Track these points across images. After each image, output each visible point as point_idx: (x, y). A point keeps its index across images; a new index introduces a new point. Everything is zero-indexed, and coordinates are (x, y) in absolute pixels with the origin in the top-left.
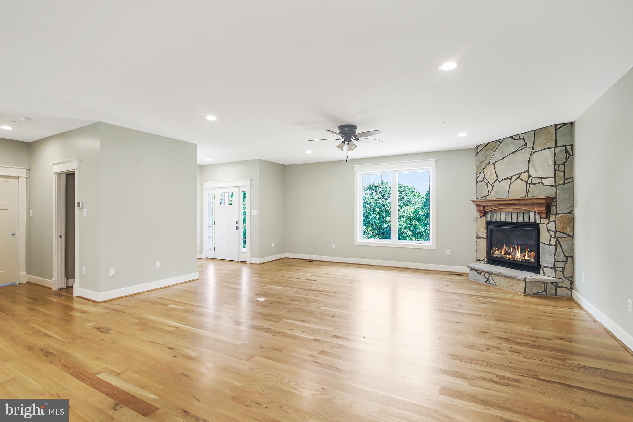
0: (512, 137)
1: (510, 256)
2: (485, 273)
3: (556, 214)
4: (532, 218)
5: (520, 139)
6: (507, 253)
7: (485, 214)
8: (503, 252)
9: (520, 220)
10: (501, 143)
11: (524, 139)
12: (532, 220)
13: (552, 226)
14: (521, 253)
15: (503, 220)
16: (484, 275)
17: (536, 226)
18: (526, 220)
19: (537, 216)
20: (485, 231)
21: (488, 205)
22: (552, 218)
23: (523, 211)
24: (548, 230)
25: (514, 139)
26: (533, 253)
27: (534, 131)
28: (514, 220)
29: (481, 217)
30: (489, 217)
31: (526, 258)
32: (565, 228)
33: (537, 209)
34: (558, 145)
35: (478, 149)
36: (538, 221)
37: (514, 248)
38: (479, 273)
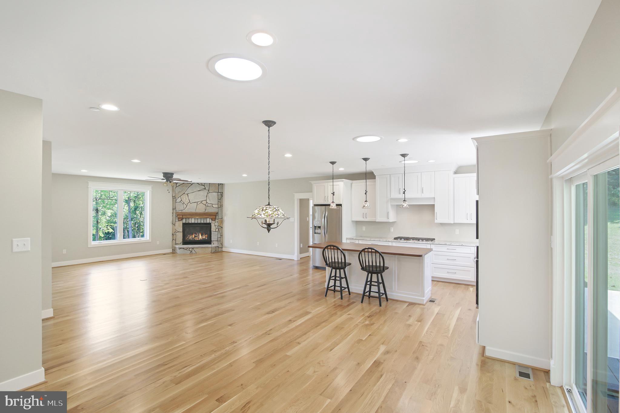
0: (198, 183)
1: (197, 238)
2: (190, 248)
3: (218, 219)
4: (208, 221)
5: (202, 185)
6: (195, 237)
7: (182, 219)
8: (193, 236)
9: (202, 222)
10: (192, 185)
11: (204, 186)
12: (208, 222)
13: (217, 224)
14: (202, 236)
15: (193, 222)
16: (189, 250)
17: (210, 224)
18: (205, 222)
19: (210, 220)
20: (182, 228)
21: (185, 215)
22: (217, 221)
23: (204, 218)
24: (215, 226)
25: (199, 185)
26: (206, 235)
27: (210, 184)
28: (199, 222)
29: (179, 221)
30: (184, 221)
31: (204, 238)
32: (220, 224)
33: (212, 217)
34: (219, 192)
35: (177, 184)
36: (211, 222)
37: (198, 234)
38: (186, 250)
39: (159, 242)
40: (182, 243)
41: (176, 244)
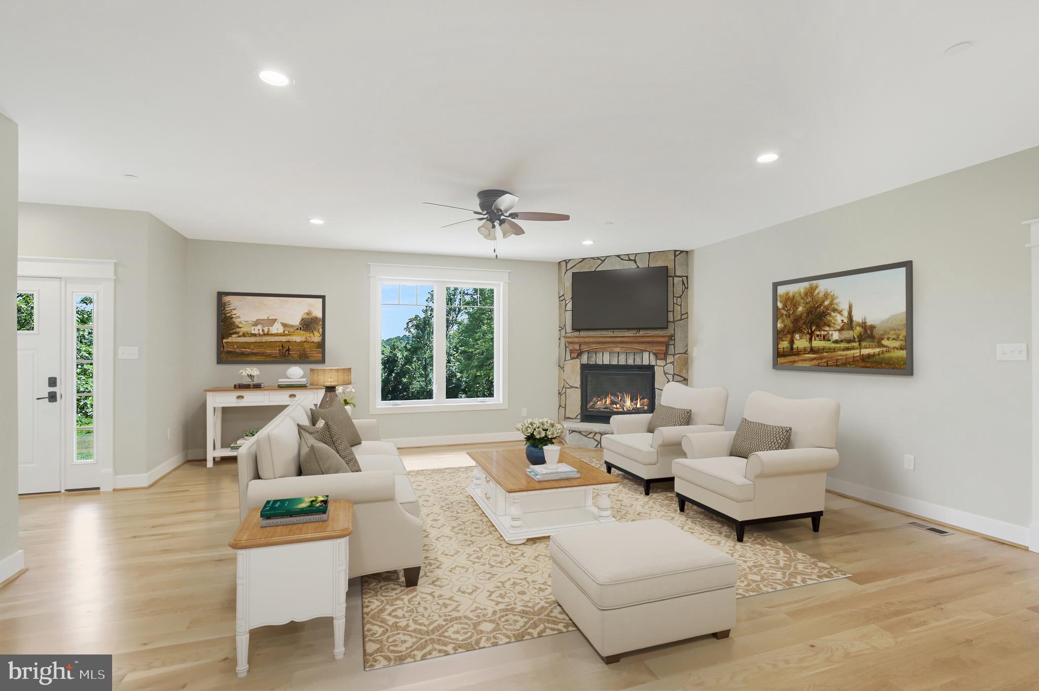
0: (619, 256)
1: (618, 406)
2: (596, 434)
3: (674, 355)
4: (647, 359)
5: (630, 260)
6: (613, 403)
7: (580, 354)
8: (608, 402)
9: (630, 362)
10: (603, 261)
11: (635, 261)
12: (646, 362)
13: (670, 368)
14: (632, 401)
15: (606, 362)
16: (593, 438)
17: (651, 368)
18: (638, 362)
19: (652, 357)
20: (579, 378)
21: (586, 343)
22: (670, 359)
23: (635, 351)
24: (665, 374)
25: (622, 259)
26: (646, 400)
27: (649, 253)
28: (622, 362)
29: (572, 358)
30: (584, 359)
31: (638, 406)
32: (681, 370)
33: (656, 348)
34: (677, 274)
35: (568, 264)
36: (653, 363)
37: (623, 397)
38: (586, 436)
39: (526, 409)
40: (579, 417)
41: (566, 418)
